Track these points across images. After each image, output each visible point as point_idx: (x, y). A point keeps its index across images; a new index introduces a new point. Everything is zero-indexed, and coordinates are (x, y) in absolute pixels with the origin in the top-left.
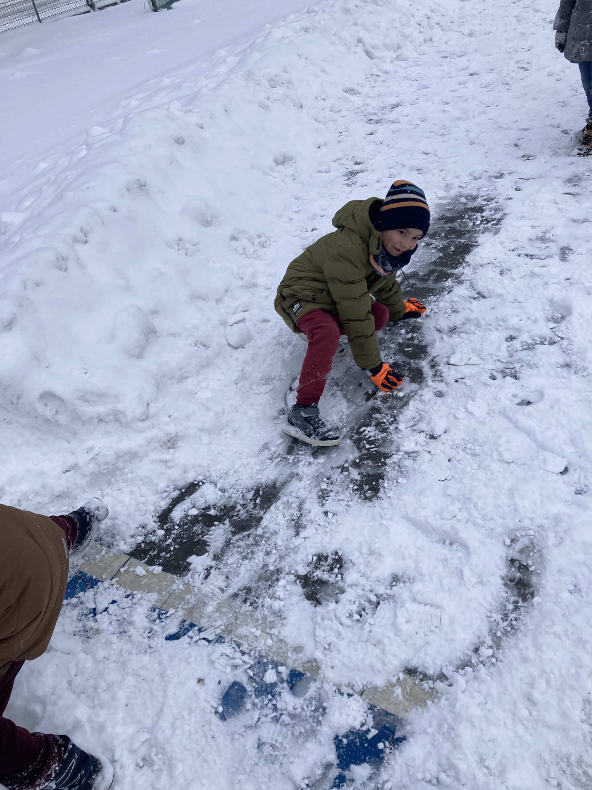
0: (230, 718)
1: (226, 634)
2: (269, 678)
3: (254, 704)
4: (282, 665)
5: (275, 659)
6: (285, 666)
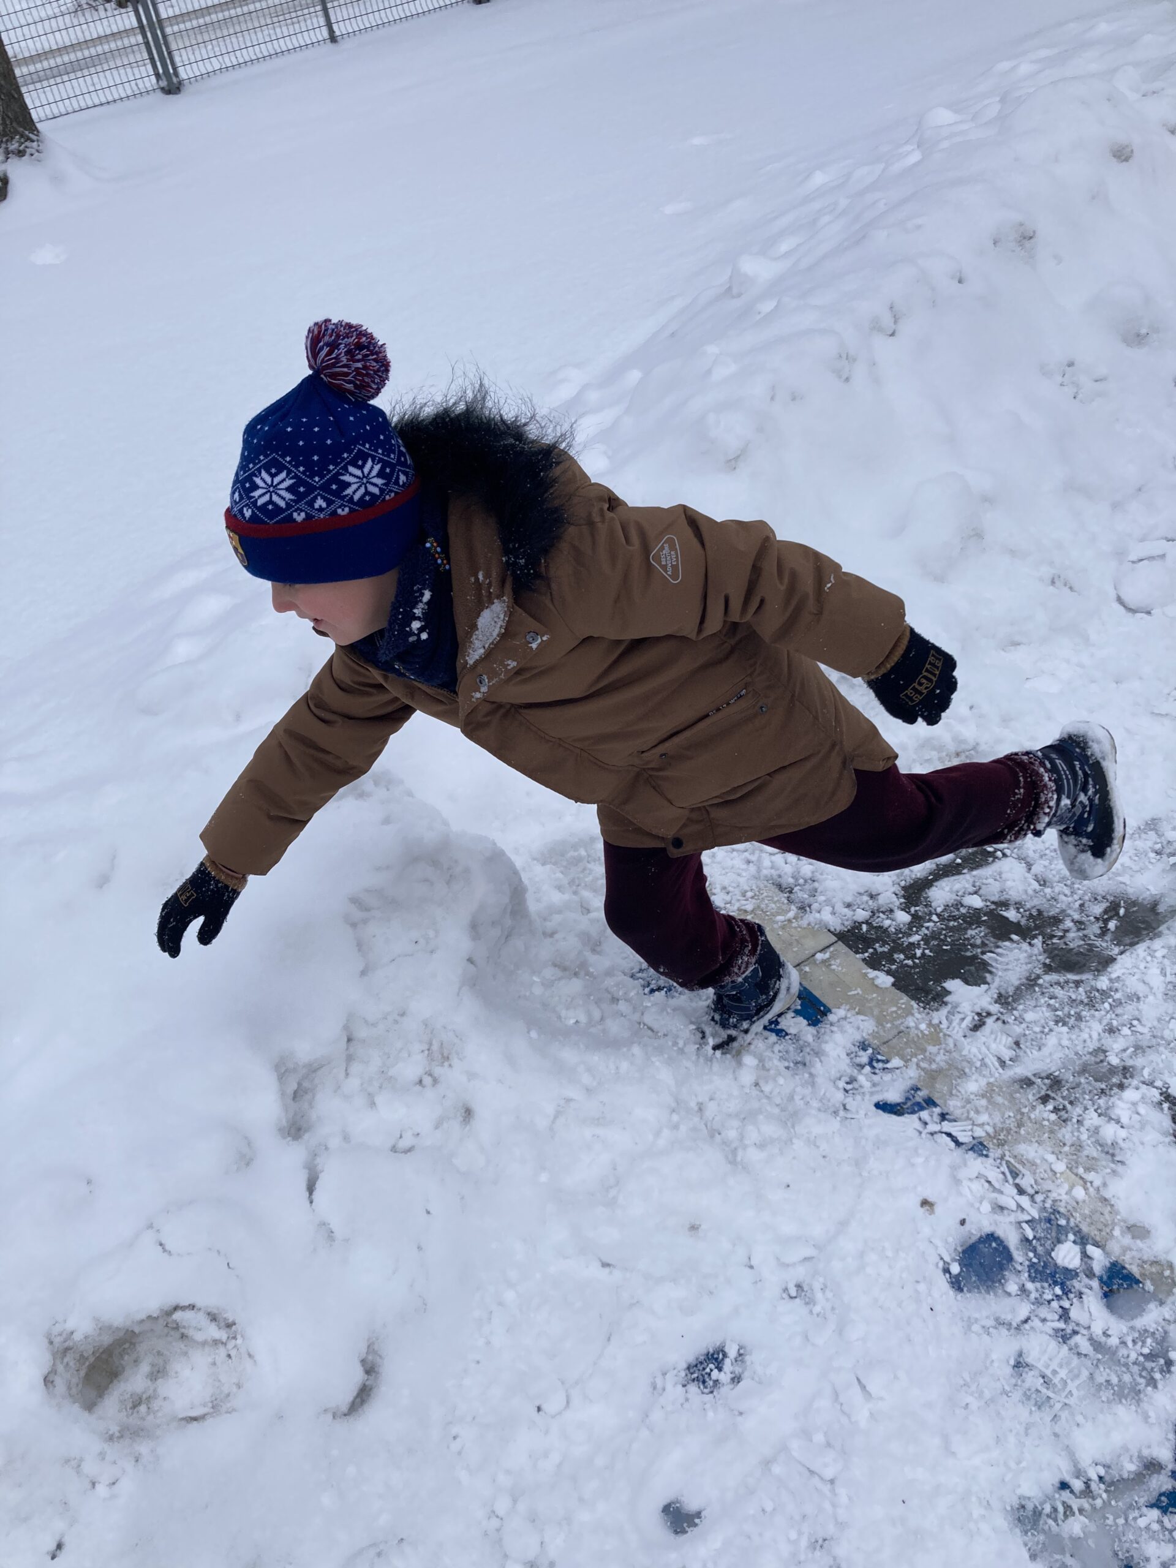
0: (969, 1291)
1: (993, 1144)
2: (1065, 1257)
3: (1023, 1289)
4: (1097, 1245)
5: (1085, 1228)
6: (1103, 1250)
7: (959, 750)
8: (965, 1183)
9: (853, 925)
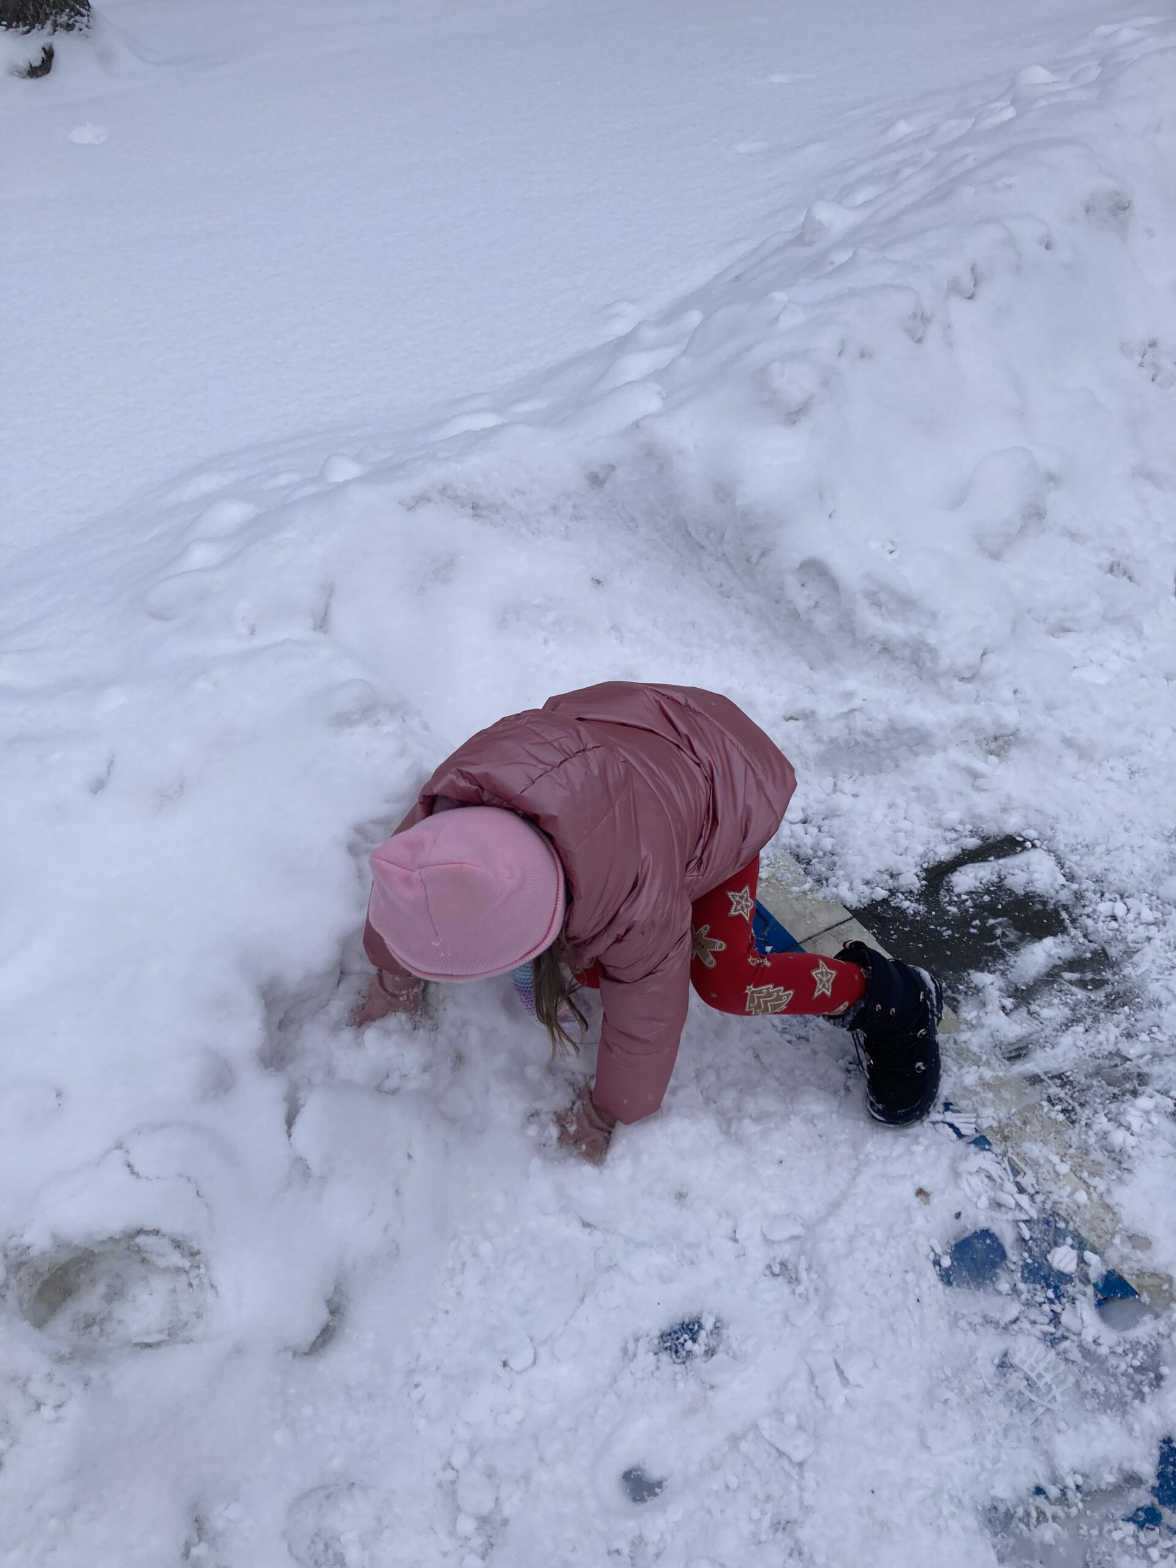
0: (958, 1286)
1: (996, 1139)
2: (1060, 1261)
3: (1015, 1290)
4: (1094, 1251)
5: (1084, 1233)
6: (1101, 1257)
7: (998, 734)
8: (965, 1176)
9: (869, 903)
